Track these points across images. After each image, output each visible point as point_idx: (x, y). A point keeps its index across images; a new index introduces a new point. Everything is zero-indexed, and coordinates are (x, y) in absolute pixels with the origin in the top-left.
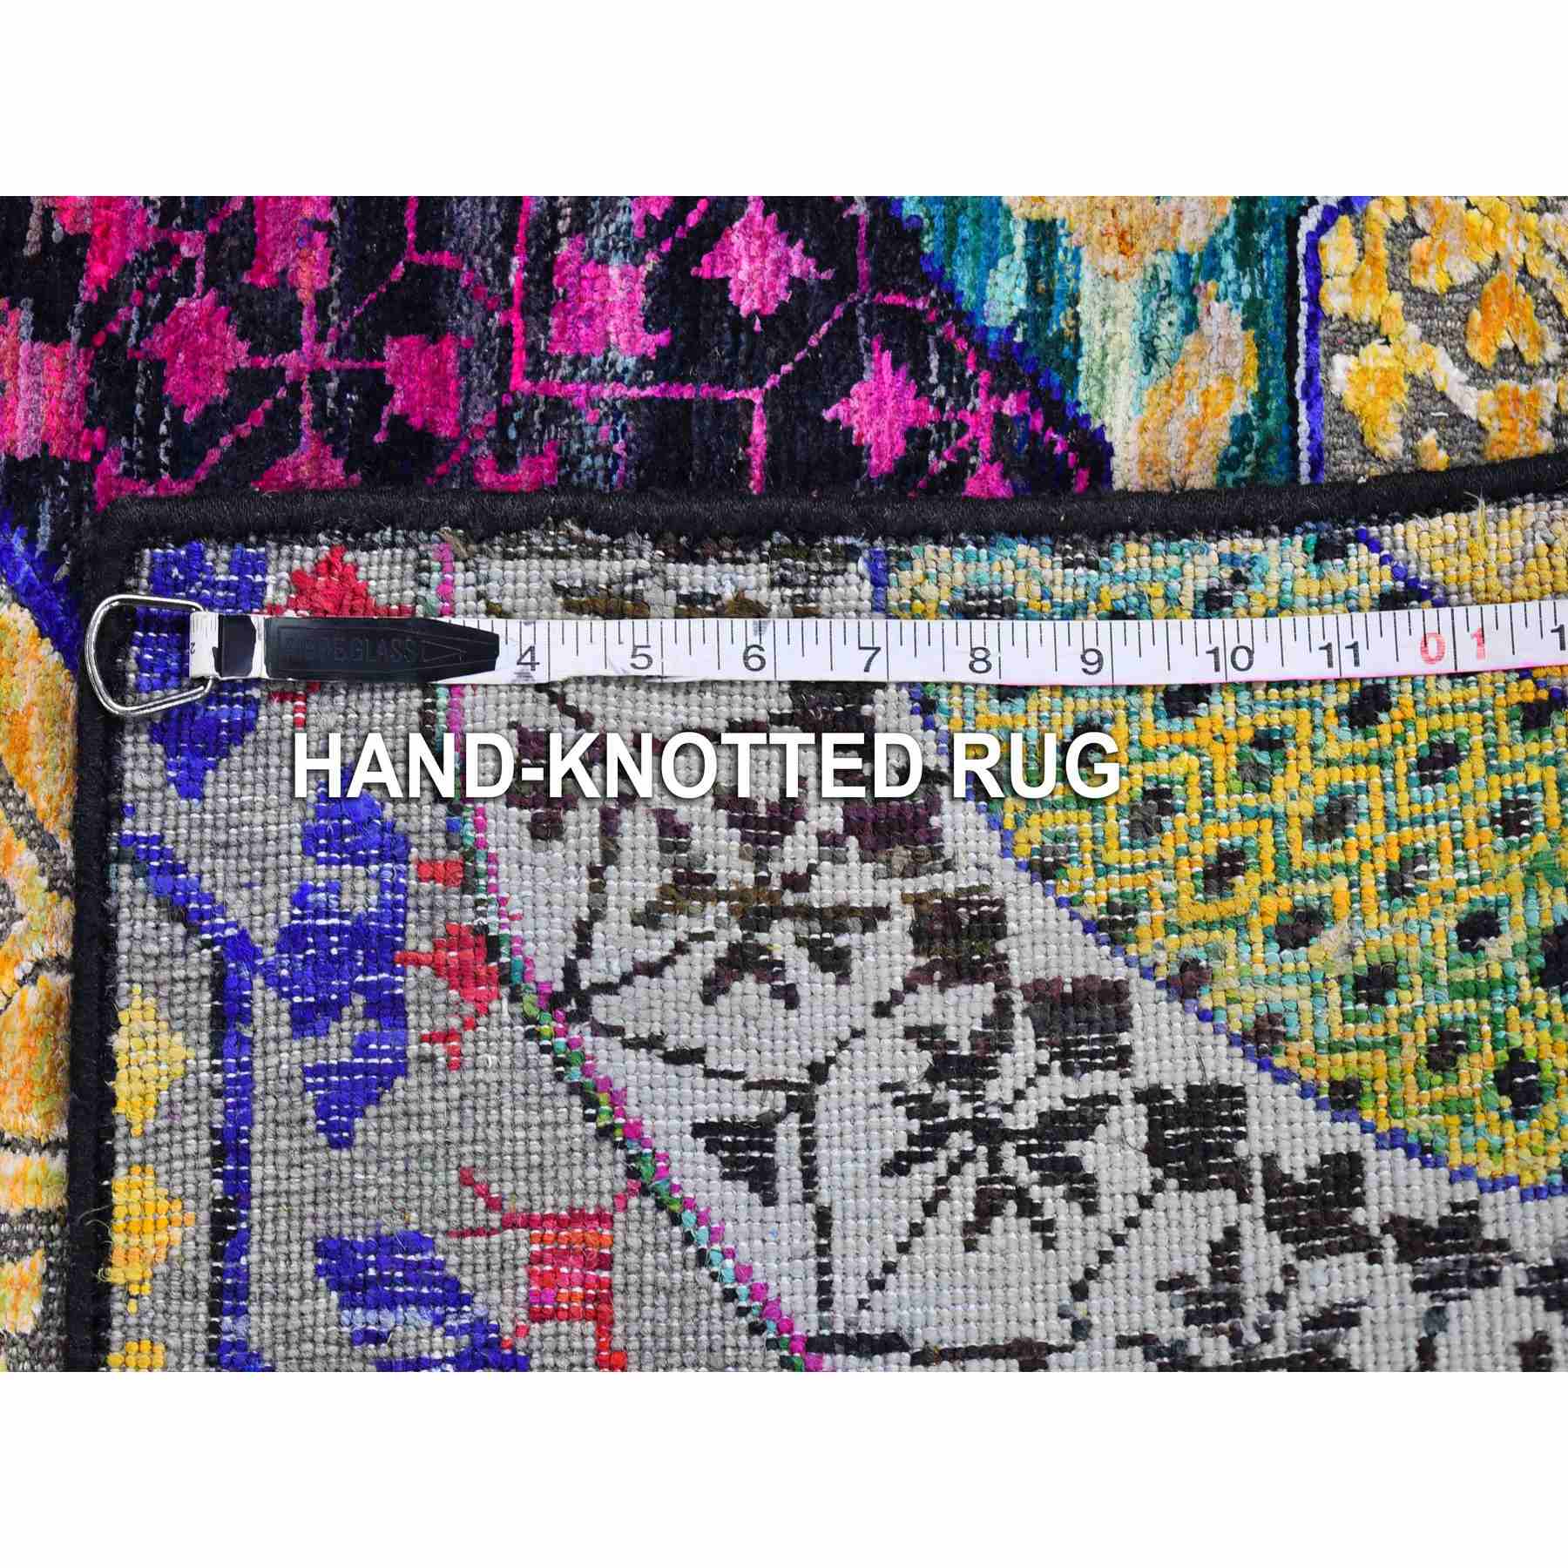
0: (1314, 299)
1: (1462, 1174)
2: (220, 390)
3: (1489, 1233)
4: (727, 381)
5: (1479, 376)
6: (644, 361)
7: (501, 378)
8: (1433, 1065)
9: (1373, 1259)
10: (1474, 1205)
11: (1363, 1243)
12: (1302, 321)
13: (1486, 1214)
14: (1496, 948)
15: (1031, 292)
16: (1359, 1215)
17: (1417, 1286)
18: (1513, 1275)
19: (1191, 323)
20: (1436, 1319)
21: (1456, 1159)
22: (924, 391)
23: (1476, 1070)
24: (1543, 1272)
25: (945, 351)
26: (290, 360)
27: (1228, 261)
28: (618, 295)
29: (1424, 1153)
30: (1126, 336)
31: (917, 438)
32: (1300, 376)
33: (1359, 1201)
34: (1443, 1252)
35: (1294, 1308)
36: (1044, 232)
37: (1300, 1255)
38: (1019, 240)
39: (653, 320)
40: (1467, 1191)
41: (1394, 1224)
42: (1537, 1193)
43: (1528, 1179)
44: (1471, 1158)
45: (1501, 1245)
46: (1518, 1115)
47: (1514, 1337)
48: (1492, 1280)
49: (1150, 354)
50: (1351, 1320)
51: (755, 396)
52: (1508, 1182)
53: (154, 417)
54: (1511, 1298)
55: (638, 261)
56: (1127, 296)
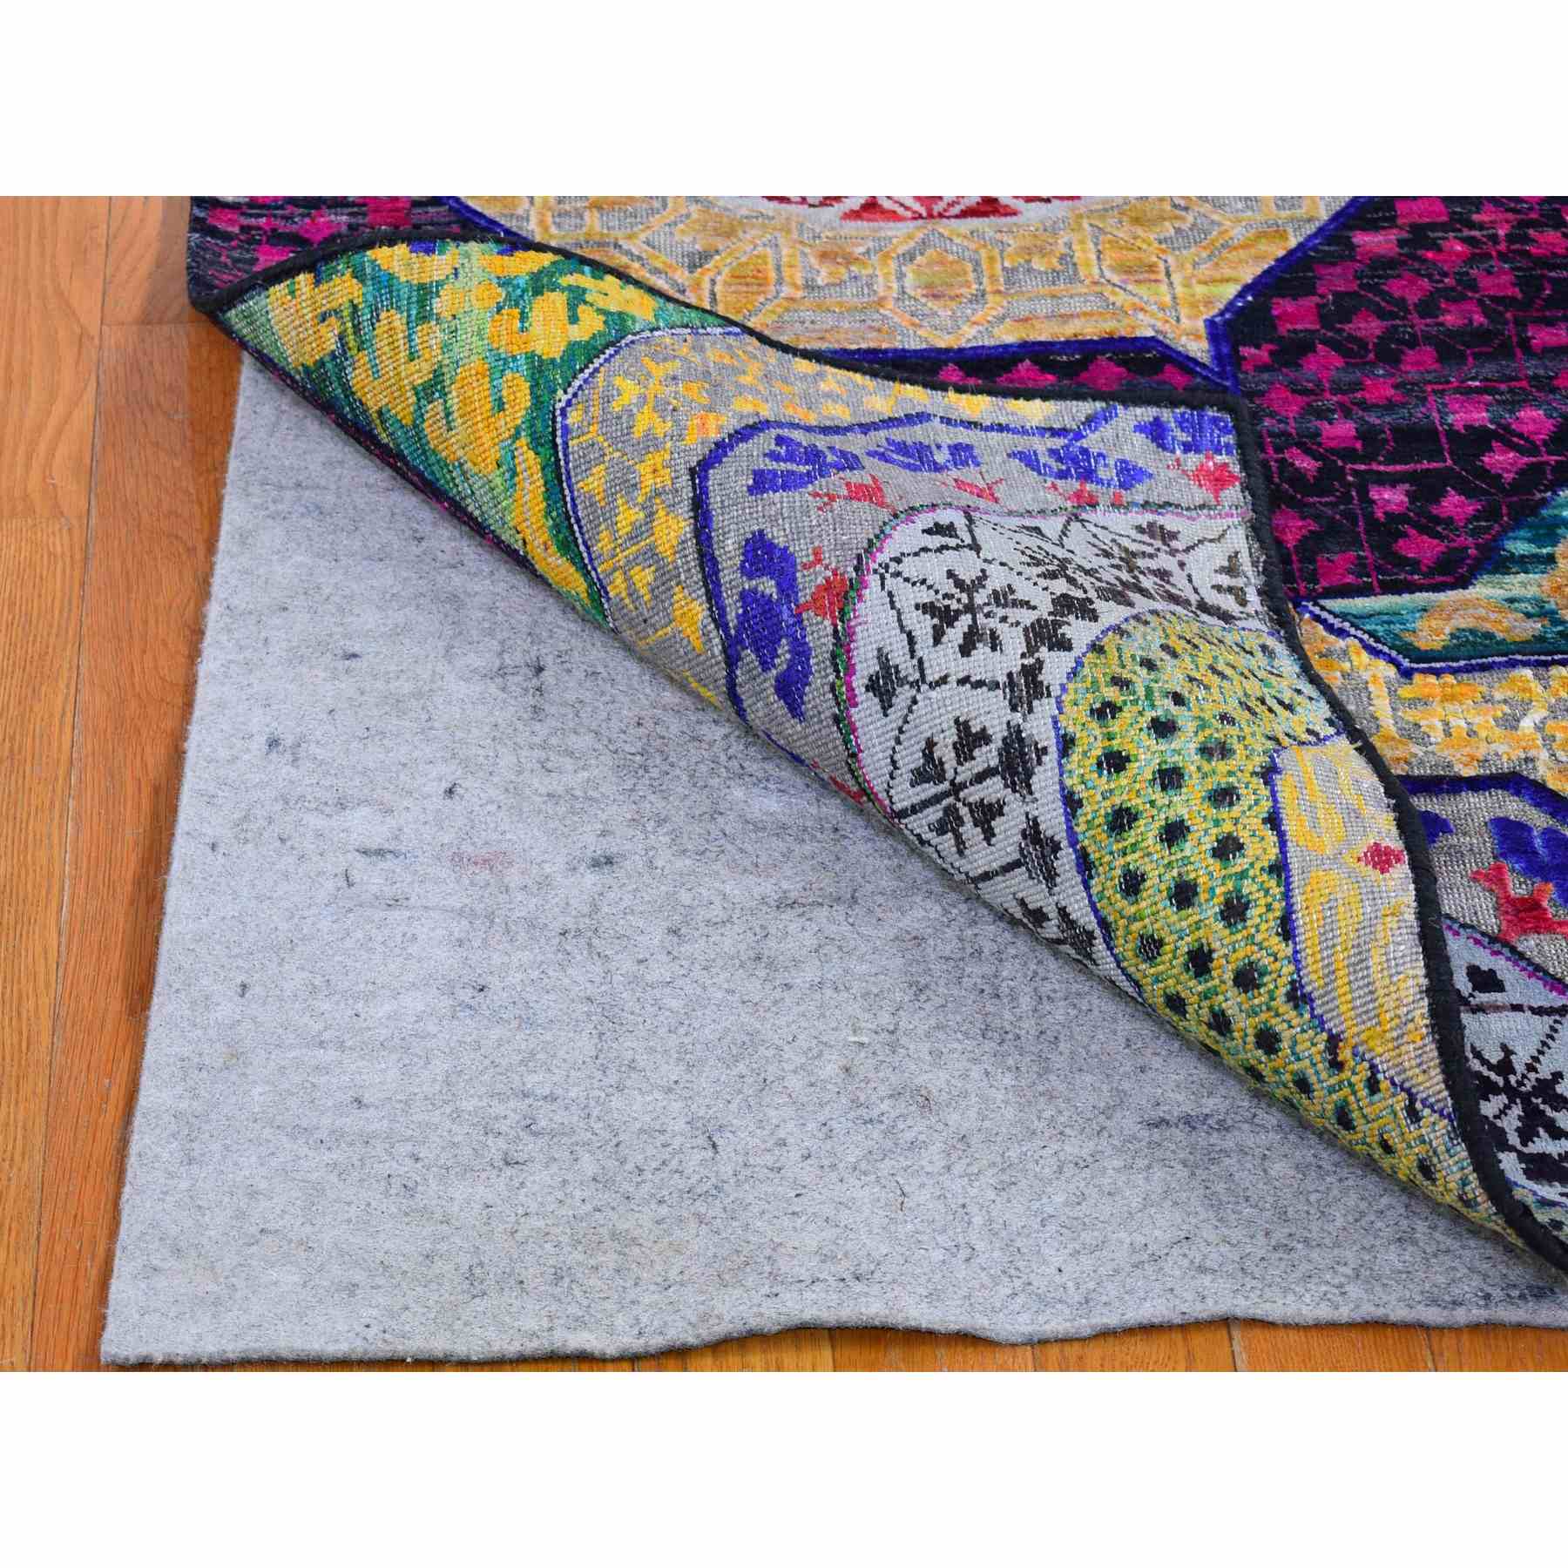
0: (1554, 662)
1: (1064, 688)
2: (1397, 294)
3: (1036, 703)
4: (1451, 453)
5: (1539, 728)
6: (1451, 425)
7: (1430, 382)
8: (1113, 678)
9: (1023, 656)
10: (1049, 695)
11: (1031, 650)
12: (1543, 658)
13: (1045, 701)
14: (1168, 703)
15: (1523, 556)
16: (1044, 649)
17: (1010, 675)
18: (1017, 718)
19: (1528, 615)
20: (995, 685)
21: (1071, 686)
22: (1469, 521)
23: (1111, 693)
24: (1019, 732)
25: (1490, 528)
26: (1416, 320)
27: (1560, 628)
28: (1476, 416)
29: (1073, 674)
30: (1517, 592)
31: (1448, 522)
32: (1519, 657)
33: (1050, 649)
34: (1027, 685)
35: (1000, 626)
36: (1551, 560)
37: (1026, 630)
38: (1544, 551)
39: (1467, 427)
40: (1056, 691)
41: (1040, 663)
42: (1055, 722)
43: (1061, 718)
44: (1071, 692)
45: (1031, 710)
46: (1092, 711)
47: (987, 725)
48: (1014, 708)
49: (1511, 601)
50: (994, 649)
51: (1449, 462)
52: (1060, 709)
53: (1379, 277)
54: (1005, 720)
55: (1491, 422)
56: (1532, 591)
